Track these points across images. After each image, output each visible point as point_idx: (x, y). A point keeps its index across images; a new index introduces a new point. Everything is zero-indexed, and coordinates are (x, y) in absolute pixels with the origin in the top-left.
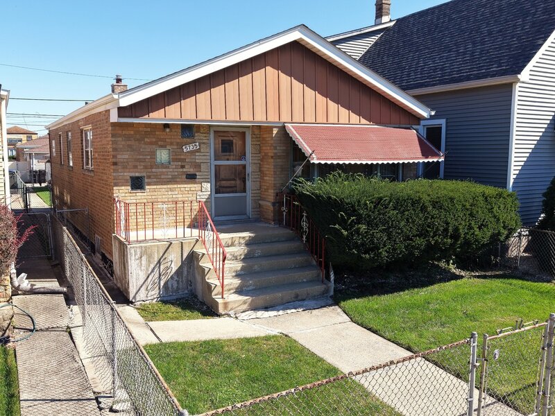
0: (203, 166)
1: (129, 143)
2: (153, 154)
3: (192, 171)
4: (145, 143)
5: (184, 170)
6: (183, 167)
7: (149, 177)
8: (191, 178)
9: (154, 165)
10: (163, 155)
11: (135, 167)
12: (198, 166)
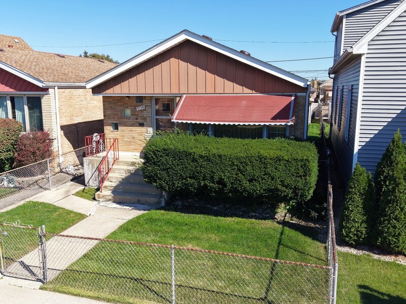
0: (148, 119)
1: (110, 105)
2: (123, 112)
3: (141, 121)
4: (118, 106)
5: (138, 121)
6: (137, 119)
7: (120, 124)
8: (142, 125)
9: (124, 117)
10: (128, 112)
11: (114, 118)
12: (145, 119)
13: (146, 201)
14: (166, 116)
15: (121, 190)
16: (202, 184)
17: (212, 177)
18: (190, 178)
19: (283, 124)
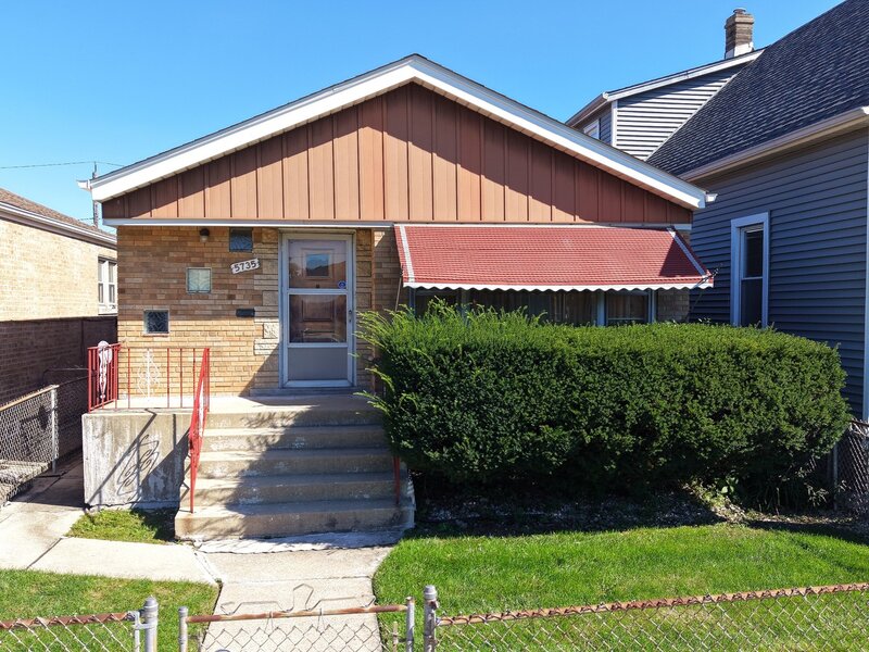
0: (266, 296)
1: (145, 259)
2: (183, 278)
3: (246, 304)
4: (170, 260)
5: (234, 302)
6: (231, 297)
7: (175, 313)
8: (247, 314)
9: (183, 292)
10: (200, 279)
11: (153, 296)
12: (257, 296)
13: (357, 522)
14: (318, 287)
15: (255, 500)
16: (588, 439)
17: (620, 416)
18: (552, 424)
19: (691, 286)
